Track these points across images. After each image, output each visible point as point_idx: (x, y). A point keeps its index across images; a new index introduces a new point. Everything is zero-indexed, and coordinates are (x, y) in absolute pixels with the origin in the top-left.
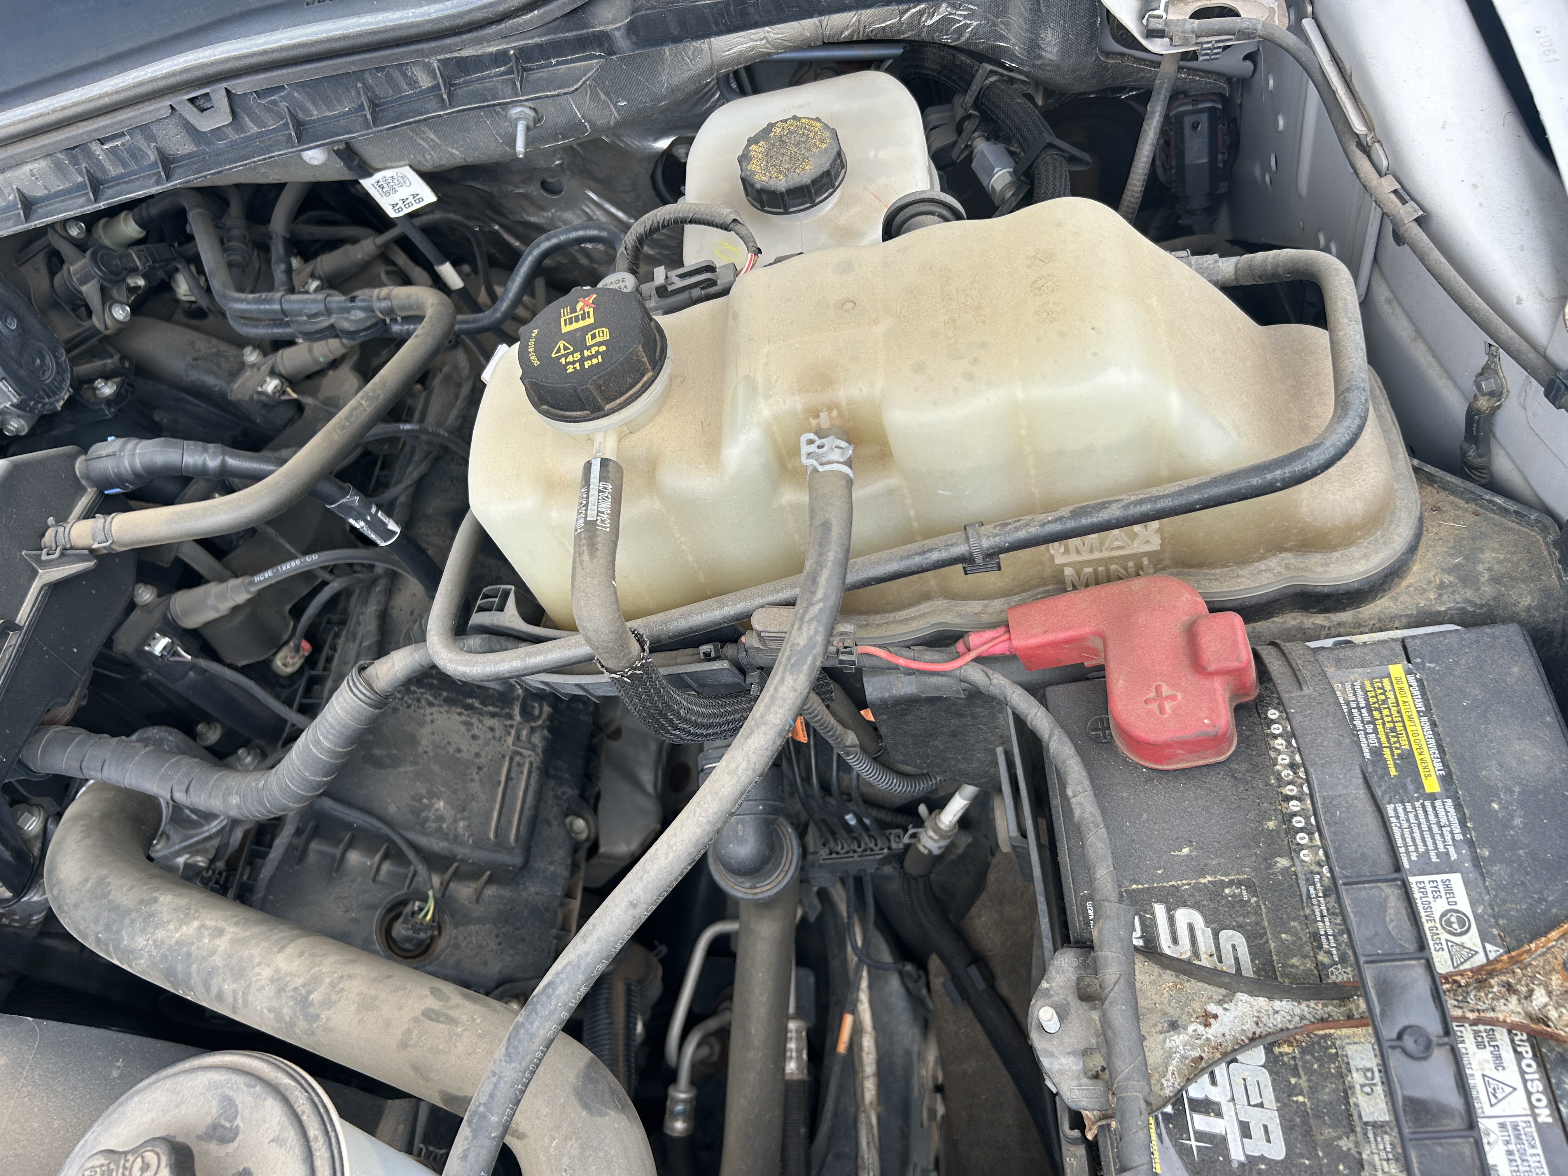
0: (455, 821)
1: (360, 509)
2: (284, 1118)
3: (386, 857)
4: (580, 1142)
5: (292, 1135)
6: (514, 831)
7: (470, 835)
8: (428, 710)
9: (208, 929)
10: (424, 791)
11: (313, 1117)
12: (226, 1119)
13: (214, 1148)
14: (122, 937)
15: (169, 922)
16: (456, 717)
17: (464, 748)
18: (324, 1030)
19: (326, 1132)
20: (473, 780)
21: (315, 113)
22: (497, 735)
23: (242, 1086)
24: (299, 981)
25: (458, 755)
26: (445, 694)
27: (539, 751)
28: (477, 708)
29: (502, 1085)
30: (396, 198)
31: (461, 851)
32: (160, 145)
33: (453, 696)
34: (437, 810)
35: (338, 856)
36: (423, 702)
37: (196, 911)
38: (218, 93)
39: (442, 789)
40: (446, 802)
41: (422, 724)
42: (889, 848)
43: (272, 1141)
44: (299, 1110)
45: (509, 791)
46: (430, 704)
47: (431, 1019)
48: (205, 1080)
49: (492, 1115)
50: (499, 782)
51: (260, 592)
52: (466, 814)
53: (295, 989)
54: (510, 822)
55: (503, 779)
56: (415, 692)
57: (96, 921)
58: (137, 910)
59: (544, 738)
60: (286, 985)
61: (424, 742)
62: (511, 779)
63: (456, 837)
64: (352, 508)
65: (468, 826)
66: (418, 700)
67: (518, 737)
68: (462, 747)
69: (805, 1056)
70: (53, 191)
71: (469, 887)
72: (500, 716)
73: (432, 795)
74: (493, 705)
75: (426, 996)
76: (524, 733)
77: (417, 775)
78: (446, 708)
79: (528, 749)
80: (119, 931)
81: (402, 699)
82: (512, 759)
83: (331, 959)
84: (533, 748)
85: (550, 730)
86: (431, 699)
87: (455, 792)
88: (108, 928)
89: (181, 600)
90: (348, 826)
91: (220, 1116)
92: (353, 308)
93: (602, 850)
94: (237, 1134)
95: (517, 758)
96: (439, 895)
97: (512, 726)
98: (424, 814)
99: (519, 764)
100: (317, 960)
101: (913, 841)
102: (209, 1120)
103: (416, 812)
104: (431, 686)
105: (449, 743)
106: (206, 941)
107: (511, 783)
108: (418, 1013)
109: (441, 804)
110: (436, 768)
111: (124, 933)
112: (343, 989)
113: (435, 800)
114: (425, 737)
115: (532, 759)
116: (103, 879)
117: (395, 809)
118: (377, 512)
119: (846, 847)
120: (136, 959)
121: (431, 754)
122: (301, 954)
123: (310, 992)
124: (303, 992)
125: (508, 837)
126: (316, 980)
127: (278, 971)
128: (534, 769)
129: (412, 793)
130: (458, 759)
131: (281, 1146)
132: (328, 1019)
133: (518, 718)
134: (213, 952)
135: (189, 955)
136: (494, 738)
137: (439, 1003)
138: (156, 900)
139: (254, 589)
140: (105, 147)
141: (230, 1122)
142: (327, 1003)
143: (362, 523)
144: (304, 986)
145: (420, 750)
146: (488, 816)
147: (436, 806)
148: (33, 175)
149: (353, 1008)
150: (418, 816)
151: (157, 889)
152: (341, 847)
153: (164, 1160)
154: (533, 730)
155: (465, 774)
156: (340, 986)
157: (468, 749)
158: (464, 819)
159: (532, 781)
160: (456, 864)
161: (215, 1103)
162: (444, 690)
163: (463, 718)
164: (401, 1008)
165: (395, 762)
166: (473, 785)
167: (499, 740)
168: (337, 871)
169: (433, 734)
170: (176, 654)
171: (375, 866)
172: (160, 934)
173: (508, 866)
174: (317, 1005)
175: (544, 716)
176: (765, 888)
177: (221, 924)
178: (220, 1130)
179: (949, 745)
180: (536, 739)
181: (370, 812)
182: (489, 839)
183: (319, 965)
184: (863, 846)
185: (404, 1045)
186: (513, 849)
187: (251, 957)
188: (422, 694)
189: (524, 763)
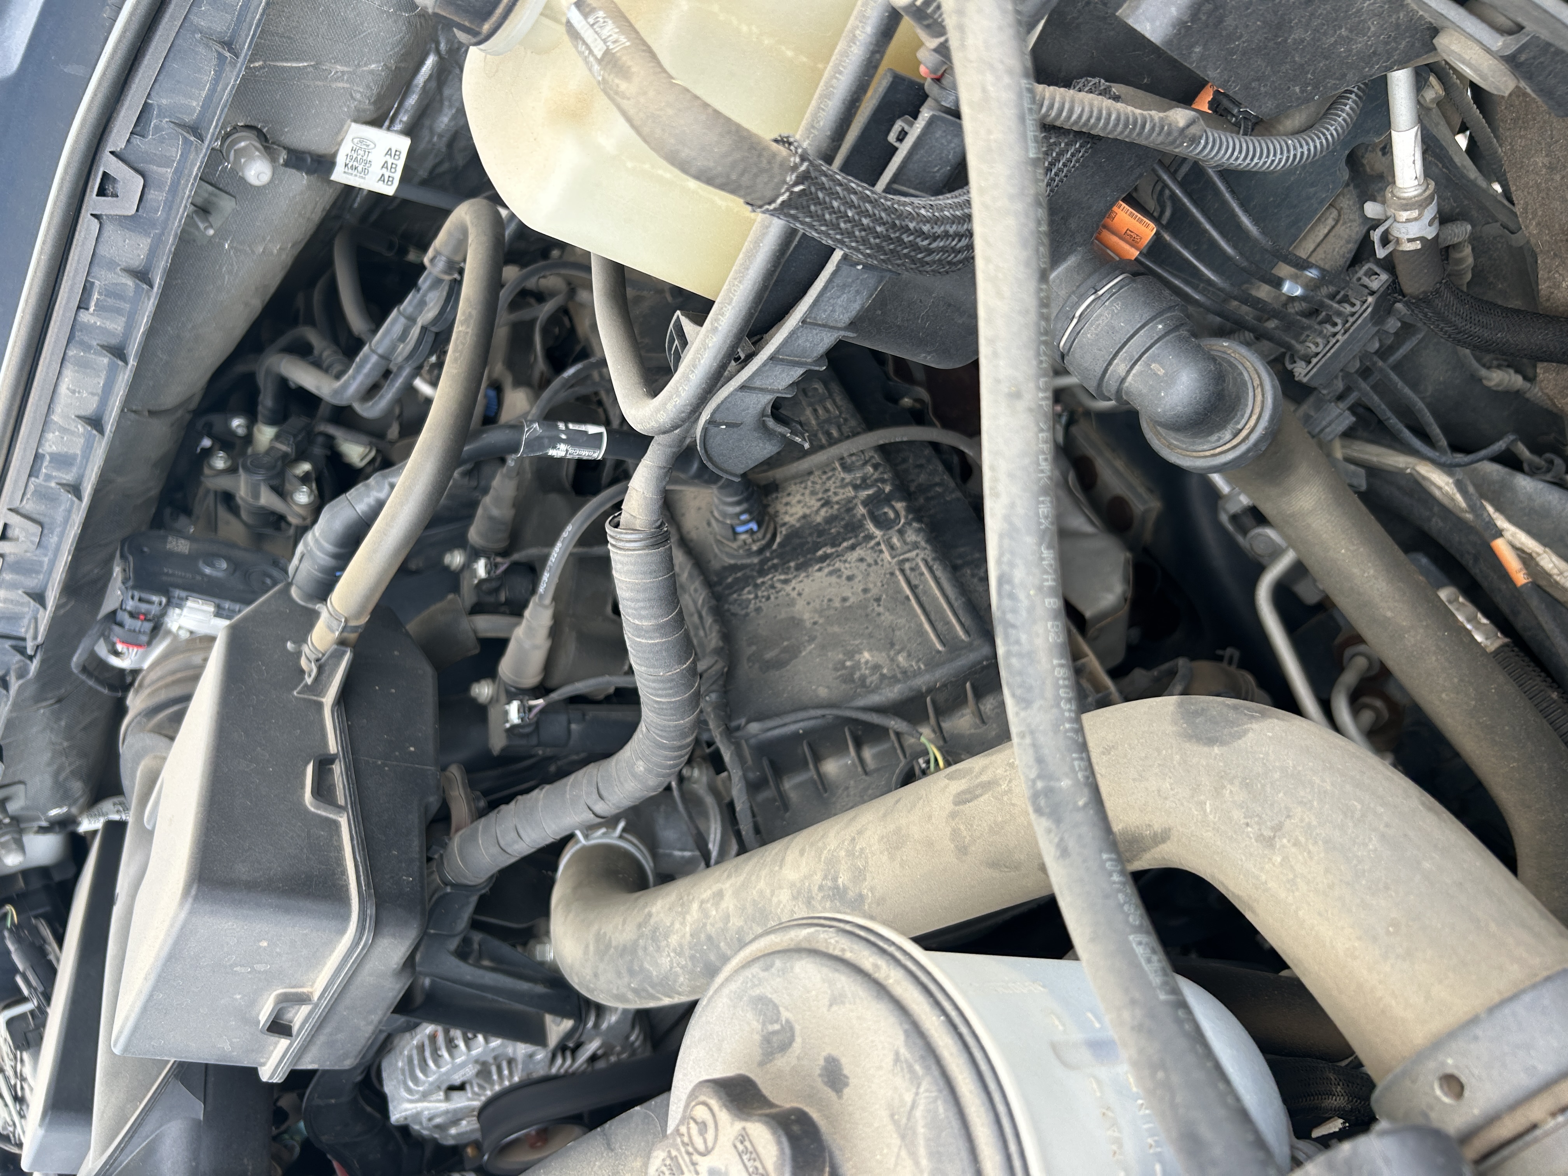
0: (892, 660)
1: (547, 434)
2: (825, 970)
3: (858, 746)
4: (1237, 782)
5: (844, 982)
6: (958, 628)
7: (918, 662)
8: (788, 588)
9: (708, 901)
10: (841, 656)
11: (856, 947)
12: (771, 1023)
13: (782, 1062)
14: (648, 971)
15: (672, 924)
16: (819, 574)
17: (847, 594)
18: (878, 905)
19: (883, 951)
20: (879, 614)
21: (194, 104)
22: (870, 560)
23: (762, 974)
24: (818, 878)
25: (847, 604)
26: (792, 564)
27: (923, 544)
28: (832, 554)
29: (1042, 739)
30: (376, 170)
31: (921, 682)
32: (124, 265)
33: (801, 560)
34: (867, 662)
35: (815, 777)
36: (779, 585)
37: (688, 895)
38: (109, 164)
39: (857, 642)
40: (870, 650)
41: (792, 603)
42: (1372, 293)
43: (831, 1005)
44: (837, 953)
45: (924, 599)
46: (786, 582)
47: (965, 802)
48: (725, 1000)
49: (1059, 780)
50: (907, 598)
51: (555, 598)
52: (897, 647)
53: (821, 888)
54: (948, 623)
55: (908, 592)
56: (763, 583)
57: (619, 974)
58: (641, 936)
59: (919, 530)
60: (810, 891)
61: (806, 616)
62: (916, 586)
63: (904, 672)
64: (539, 438)
65: (909, 655)
66: (773, 587)
67: (892, 547)
68: (844, 595)
69: (1484, 621)
70: (100, 391)
71: (963, 716)
72: (860, 544)
73: (850, 655)
74: (844, 540)
75: (946, 787)
76: (895, 540)
77: (823, 647)
78: (803, 575)
79: (910, 551)
80: (641, 967)
81: (756, 597)
82: (902, 571)
83: (832, 834)
84: (916, 546)
85: (919, 519)
86: (783, 577)
87: (871, 636)
88: (631, 972)
89: (506, 666)
90: (796, 737)
91: (764, 1024)
92: (425, 295)
93: (1088, 614)
94: (792, 1029)
95: (907, 566)
96: (941, 743)
97: (878, 544)
98: (857, 675)
99: (912, 569)
100: (820, 844)
101: (1390, 248)
102: (757, 1037)
103: (848, 679)
104: (775, 567)
105: (830, 600)
106: (714, 913)
107: (919, 590)
108: (950, 807)
109: (866, 655)
110: (836, 629)
111: (647, 966)
112: (862, 849)
113: (857, 657)
114: (804, 612)
115: (922, 555)
116: (599, 933)
117: (826, 690)
118: (567, 427)
119: (1319, 340)
120: (675, 981)
121: (821, 621)
122: (802, 853)
123: (835, 879)
124: (829, 884)
125: (957, 637)
126: (832, 862)
127: (792, 885)
128: (931, 563)
129: (830, 666)
130: (850, 607)
131: (843, 1003)
132: (872, 889)
133: (878, 533)
134: (727, 918)
135: (709, 938)
136: (869, 565)
137: (963, 781)
138: (650, 915)
139: (548, 601)
140: (92, 309)
141: (776, 1022)
142: (859, 875)
143: (563, 447)
144: (825, 877)
145: (808, 624)
146: (921, 632)
147: (863, 660)
148: (73, 392)
149: (885, 858)
150: (853, 681)
151: (645, 906)
152: (811, 766)
153: (714, 1103)
154: (901, 532)
155: (867, 615)
156: (857, 848)
157: (852, 593)
158: (899, 652)
159: (939, 573)
160: (928, 699)
161: (750, 1015)
162: (789, 561)
163: (826, 570)
164: (930, 817)
165: (793, 652)
166: (883, 618)
167: (876, 563)
168: (826, 791)
169: (808, 603)
170: (531, 708)
171: (857, 761)
172: (674, 940)
173: (980, 662)
174: (851, 885)
175: (903, 513)
176: (1252, 423)
177: (716, 888)
178: (775, 1039)
179: (1315, 23)
180: (911, 536)
181: (805, 708)
182: (939, 652)
183: (825, 847)
184: (1339, 321)
185: (962, 850)
186: (970, 644)
187: (761, 892)
188: (772, 579)
189: (917, 564)
